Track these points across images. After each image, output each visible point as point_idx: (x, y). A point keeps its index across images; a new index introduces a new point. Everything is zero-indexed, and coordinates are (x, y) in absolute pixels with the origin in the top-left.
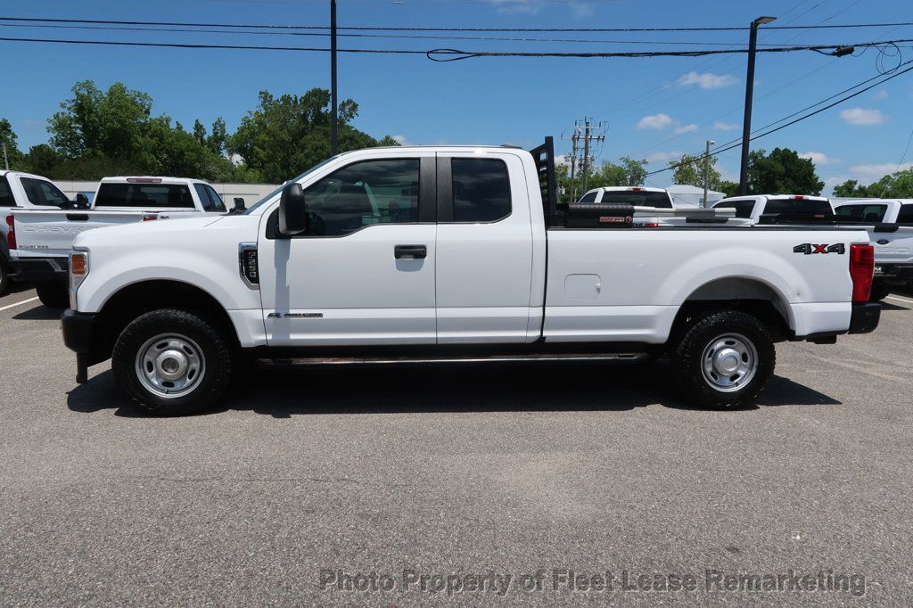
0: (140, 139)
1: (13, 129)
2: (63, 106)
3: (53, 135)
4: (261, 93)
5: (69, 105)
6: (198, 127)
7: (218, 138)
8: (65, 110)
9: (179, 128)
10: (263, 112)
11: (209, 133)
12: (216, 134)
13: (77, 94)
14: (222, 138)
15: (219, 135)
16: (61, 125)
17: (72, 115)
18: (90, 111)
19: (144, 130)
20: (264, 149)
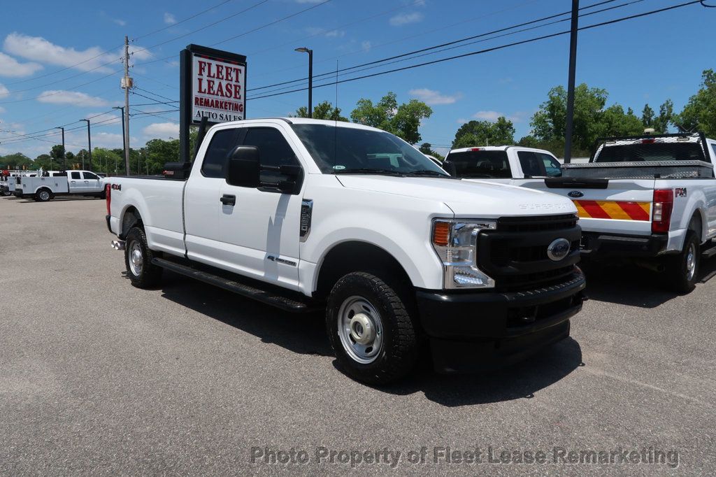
0: (593, 126)
1: (514, 126)
2: (541, 107)
3: (533, 128)
4: (705, 72)
5: (545, 106)
6: (647, 110)
7: (665, 119)
8: (543, 109)
9: (630, 112)
10: (706, 88)
11: (657, 114)
12: (662, 114)
13: (551, 97)
14: (668, 118)
15: (666, 115)
16: (539, 121)
17: (547, 113)
18: (559, 109)
19: (598, 118)
20: (706, 123)
